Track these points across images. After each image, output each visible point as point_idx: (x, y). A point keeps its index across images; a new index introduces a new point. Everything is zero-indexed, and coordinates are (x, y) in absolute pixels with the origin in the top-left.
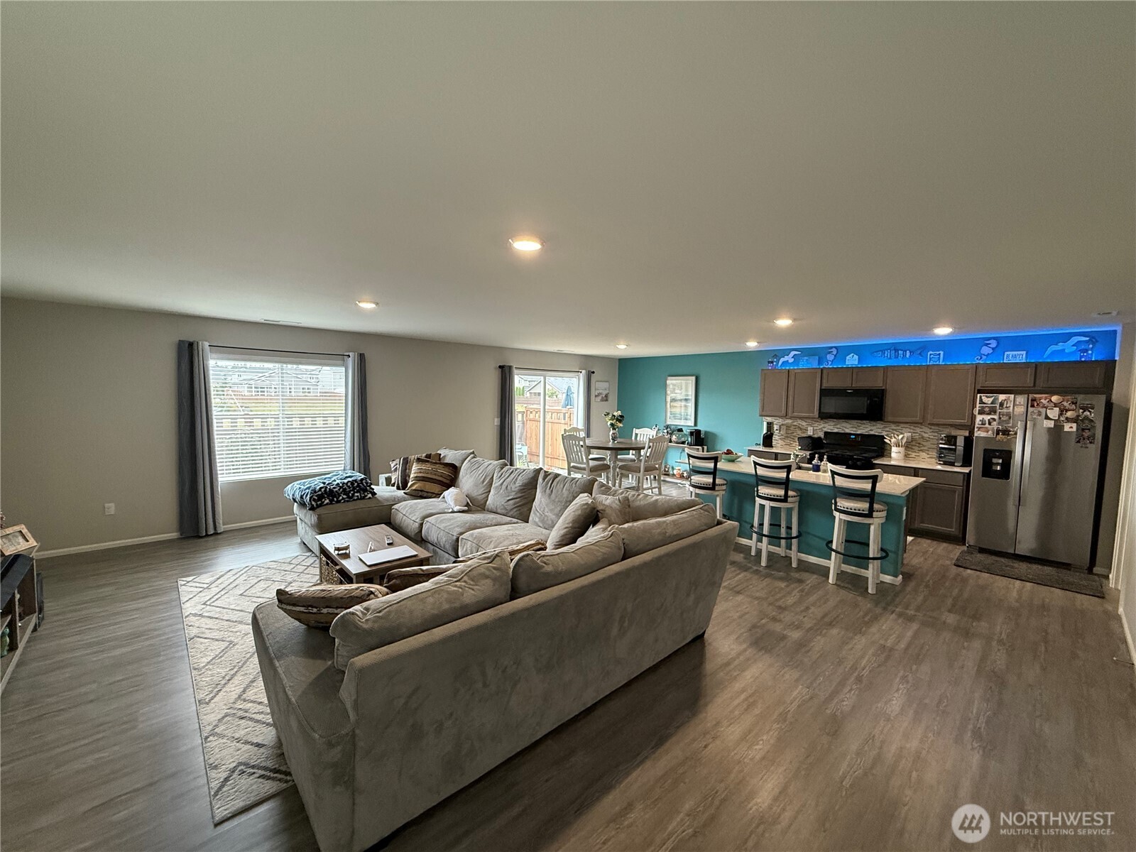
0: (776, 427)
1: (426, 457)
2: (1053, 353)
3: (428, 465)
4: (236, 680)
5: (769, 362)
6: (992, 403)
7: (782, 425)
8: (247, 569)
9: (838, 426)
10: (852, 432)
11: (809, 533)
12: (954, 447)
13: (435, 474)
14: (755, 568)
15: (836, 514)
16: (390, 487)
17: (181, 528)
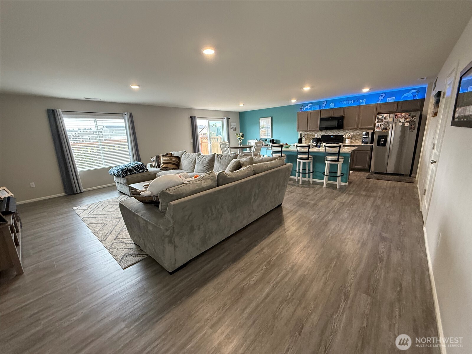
0: (303, 135)
1: (166, 154)
2: (405, 97)
3: (168, 157)
4: (113, 233)
5: (300, 109)
6: (382, 118)
7: (306, 134)
8: (100, 202)
9: (326, 133)
10: (332, 135)
11: (316, 171)
12: (368, 137)
13: (171, 161)
14: (298, 185)
15: (326, 162)
16: (153, 168)
17: (65, 191)
